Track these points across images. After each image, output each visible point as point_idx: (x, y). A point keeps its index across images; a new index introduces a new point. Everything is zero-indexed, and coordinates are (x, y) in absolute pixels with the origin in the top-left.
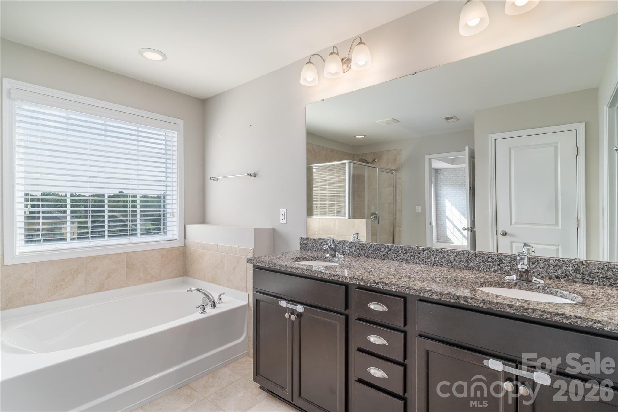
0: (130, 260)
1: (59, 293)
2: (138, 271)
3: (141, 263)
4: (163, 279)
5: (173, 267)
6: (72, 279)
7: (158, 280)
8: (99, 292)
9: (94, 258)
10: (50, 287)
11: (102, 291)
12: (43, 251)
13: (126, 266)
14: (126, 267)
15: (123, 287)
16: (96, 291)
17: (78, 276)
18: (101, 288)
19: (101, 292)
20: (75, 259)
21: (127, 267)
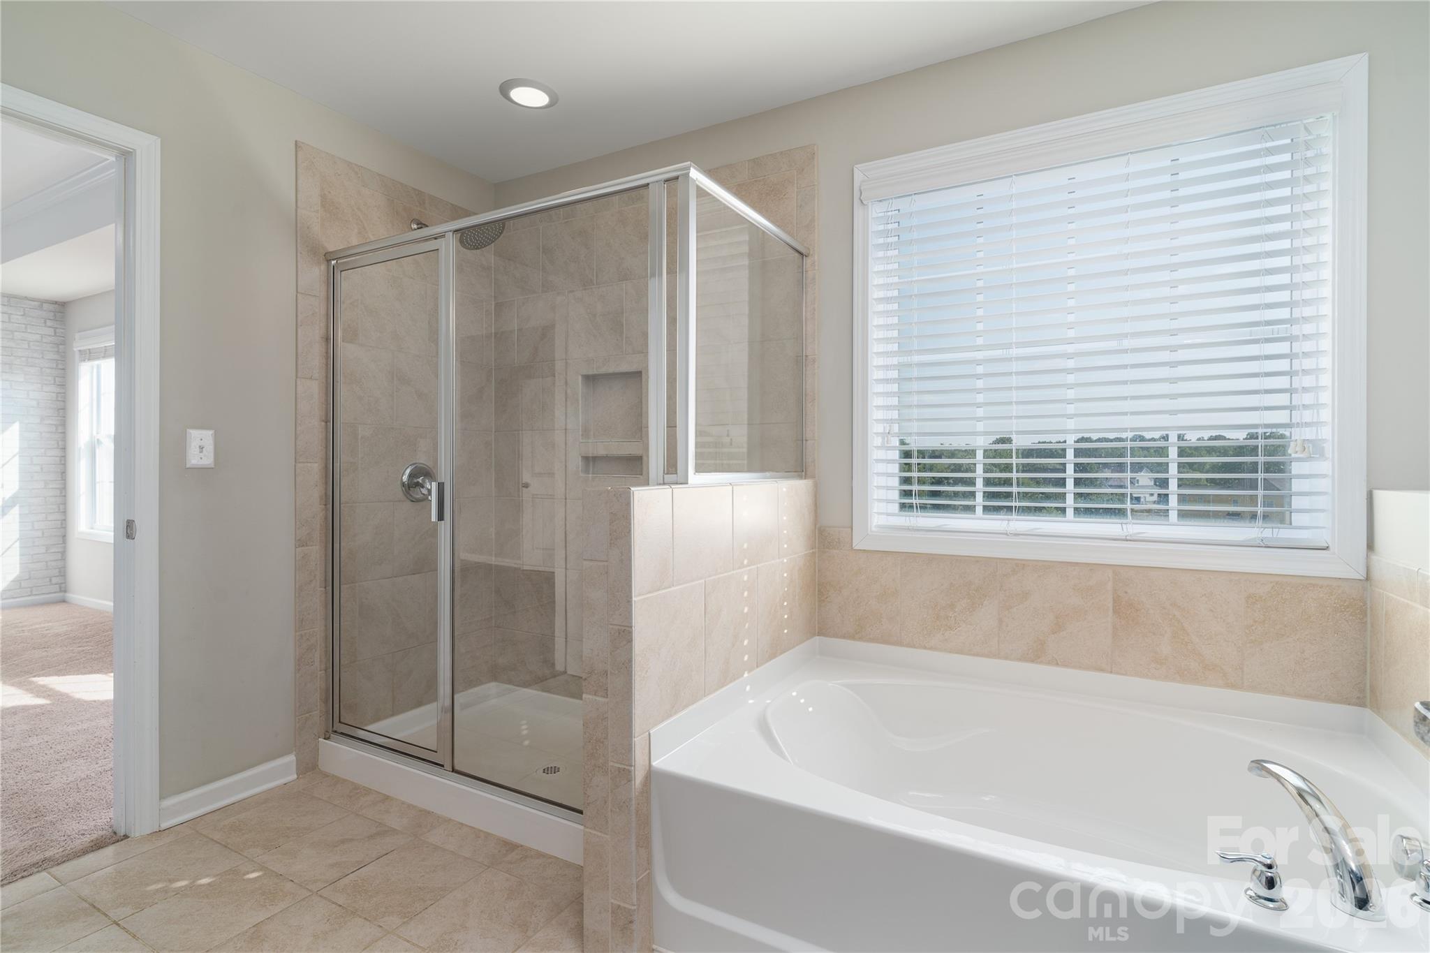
0: (1126, 592)
1: (943, 634)
2: (1154, 634)
3: (1164, 608)
4: (1253, 688)
5: (1303, 652)
6: (969, 609)
7: (1233, 686)
8: (1033, 661)
9: (1020, 566)
10: (925, 616)
11: (1041, 663)
12: (918, 530)
13: (1110, 605)
14: (1111, 609)
15: (1101, 670)
16: (1024, 658)
17: (982, 605)
18: (1036, 654)
19: (1037, 663)
20: (977, 560)
21: (1116, 611)
